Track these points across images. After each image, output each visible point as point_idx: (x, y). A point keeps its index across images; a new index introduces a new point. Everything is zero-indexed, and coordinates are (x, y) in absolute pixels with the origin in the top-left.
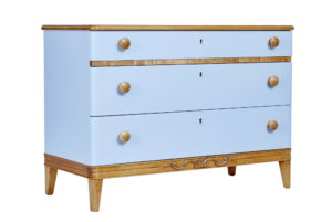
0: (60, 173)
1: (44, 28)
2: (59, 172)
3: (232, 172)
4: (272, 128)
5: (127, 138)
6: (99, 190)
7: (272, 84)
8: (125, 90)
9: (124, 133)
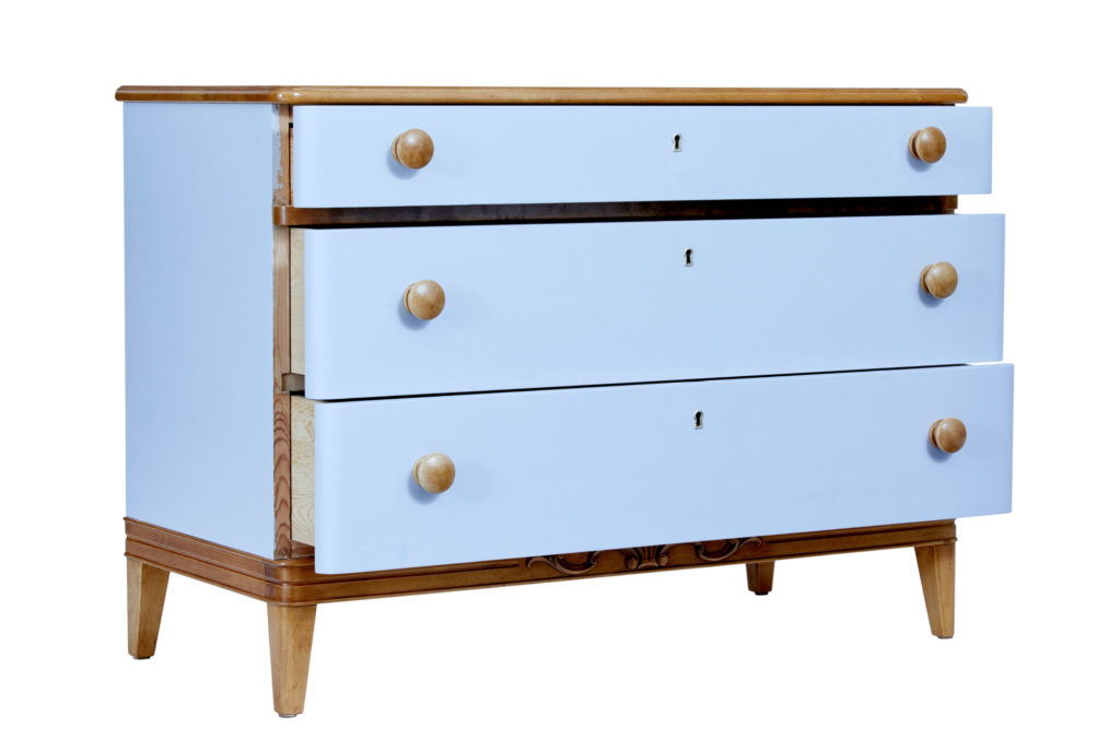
0: (180, 588)
1: (124, 95)
2: (176, 581)
3: (761, 584)
4: (945, 444)
5: (443, 480)
6: (304, 643)
7: (934, 292)
8: (425, 309)
9: (433, 462)
